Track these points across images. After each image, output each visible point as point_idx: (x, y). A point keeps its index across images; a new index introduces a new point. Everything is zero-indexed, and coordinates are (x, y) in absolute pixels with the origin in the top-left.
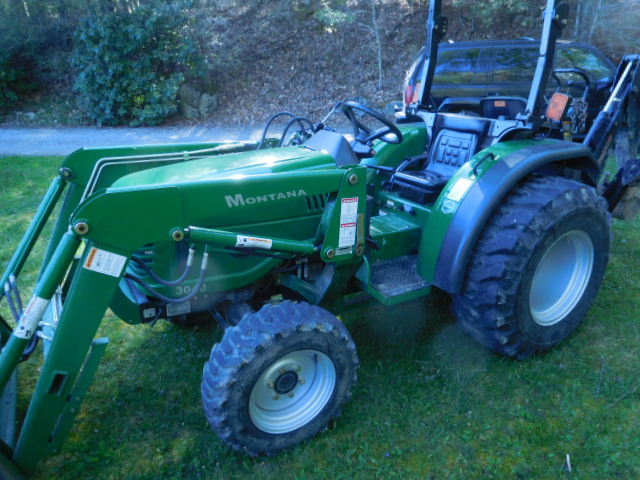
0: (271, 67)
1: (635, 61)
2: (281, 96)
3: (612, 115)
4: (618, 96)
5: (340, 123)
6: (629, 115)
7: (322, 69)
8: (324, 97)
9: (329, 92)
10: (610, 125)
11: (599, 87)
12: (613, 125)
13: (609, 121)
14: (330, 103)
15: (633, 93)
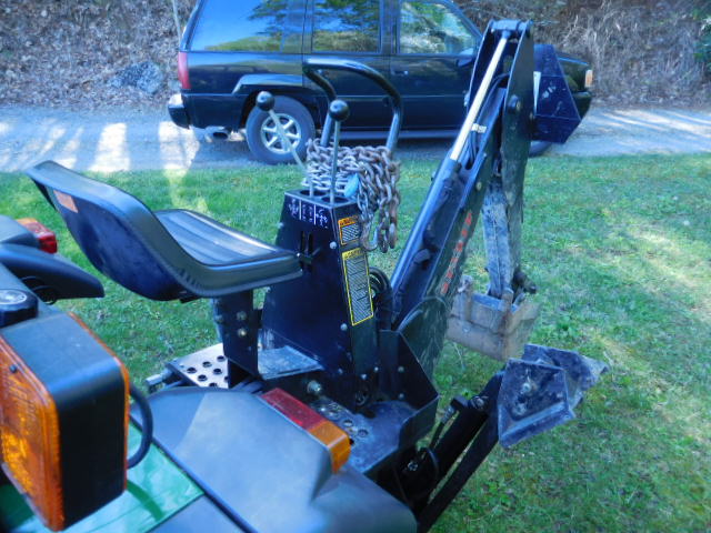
0: (8, 10)
1: (514, 35)
2: (24, 58)
3: (469, 165)
4: (480, 120)
5: (118, 103)
6: (505, 161)
7: (93, 17)
8: (97, 61)
9: (104, 54)
10: (467, 189)
11: (461, 63)
12: (474, 188)
13: (463, 180)
14: (107, 70)
15: (511, 111)
